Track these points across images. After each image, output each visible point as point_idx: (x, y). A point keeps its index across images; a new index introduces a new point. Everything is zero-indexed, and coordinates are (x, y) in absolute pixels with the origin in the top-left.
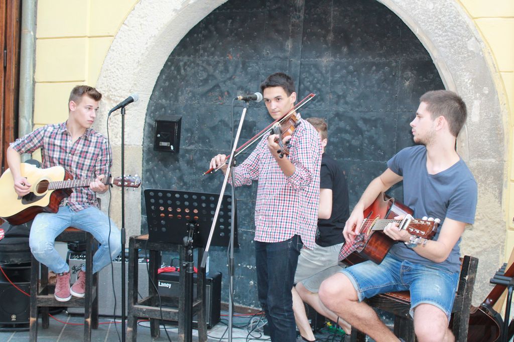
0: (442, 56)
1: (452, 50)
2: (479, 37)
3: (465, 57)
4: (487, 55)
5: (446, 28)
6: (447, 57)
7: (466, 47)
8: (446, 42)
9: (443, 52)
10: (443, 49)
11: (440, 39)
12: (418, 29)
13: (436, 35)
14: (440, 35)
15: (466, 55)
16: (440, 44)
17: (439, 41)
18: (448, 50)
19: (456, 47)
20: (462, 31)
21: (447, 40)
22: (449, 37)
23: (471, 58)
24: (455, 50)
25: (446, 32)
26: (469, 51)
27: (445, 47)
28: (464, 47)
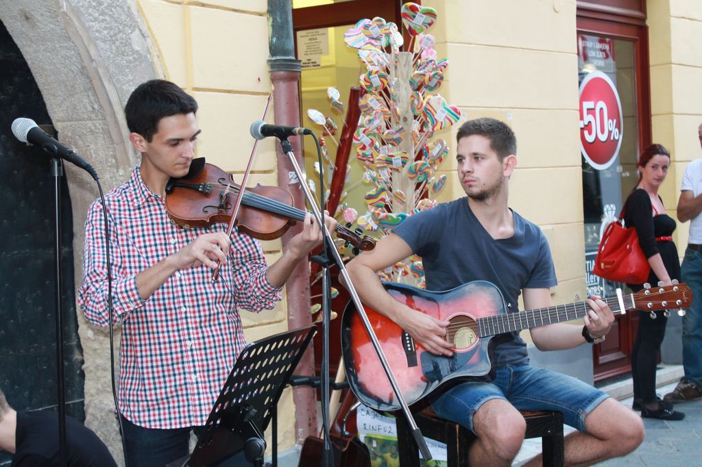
0: (101, 57)
1: (114, 47)
2: (144, 29)
3: (130, 62)
4: (155, 60)
5: (102, 7)
6: (109, 58)
7: (130, 45)
8: (105, 32)
9: (102, 49)
10: (101, 44)
11: (96, 25)
12: (65, 5)
13: (91, 18)
14: (96, 19)
15: (131, 58)
16: (97, 34)
17: (95, 29)
18: (108, 47)
19: (117, 43)
20: (123, 17)
21: (105, 28)
22: (107, 23)
23: (138, 63)
24: (117, 48)
25: (103, 13)
26: (134, 52)
27: (105, 41)
28: (127, 43)
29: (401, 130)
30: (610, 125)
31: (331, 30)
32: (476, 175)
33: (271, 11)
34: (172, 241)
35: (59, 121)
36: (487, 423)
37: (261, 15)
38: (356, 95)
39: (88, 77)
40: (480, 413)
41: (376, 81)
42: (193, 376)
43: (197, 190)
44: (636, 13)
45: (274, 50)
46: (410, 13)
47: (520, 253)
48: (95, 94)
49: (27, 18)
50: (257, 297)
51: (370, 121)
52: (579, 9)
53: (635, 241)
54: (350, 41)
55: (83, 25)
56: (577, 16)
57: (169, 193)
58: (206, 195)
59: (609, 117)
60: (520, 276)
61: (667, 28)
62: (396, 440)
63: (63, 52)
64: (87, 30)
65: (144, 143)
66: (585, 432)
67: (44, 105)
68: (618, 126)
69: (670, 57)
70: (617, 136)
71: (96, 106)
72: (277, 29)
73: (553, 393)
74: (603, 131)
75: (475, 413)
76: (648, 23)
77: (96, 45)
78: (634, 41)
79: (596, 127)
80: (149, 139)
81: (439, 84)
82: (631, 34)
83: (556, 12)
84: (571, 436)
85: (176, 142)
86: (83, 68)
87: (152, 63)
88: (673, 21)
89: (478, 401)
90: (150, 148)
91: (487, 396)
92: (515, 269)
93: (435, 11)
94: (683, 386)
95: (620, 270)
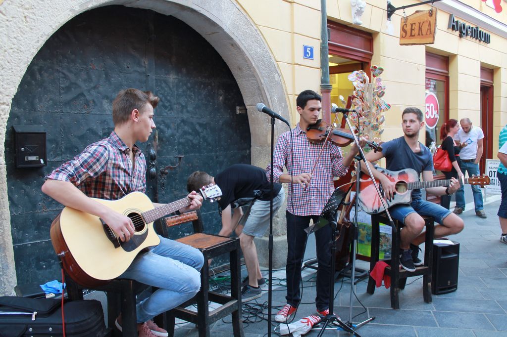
0: (265, 83)
2: (279, 73)
4: (283, 84)
6: (267, 83)
9: (265, 80)
10: (265, 78)
11: (264, 72)
13: (262, 69)
14: (264, 70)
15: (275, 83)
16: (264, 75)
18: (267, 79)
19: (270, 78)
20: (273, 69)
21: (267, 73)
22: (267, 71)
24: (270, 80)
25: (266, 67)
26: (276, 81)
27: (266, 77)
28: (274, 78)
29: (369, 112)
30: (435, 112)
31: (337, 75)
32: (411, 128)
33: (322, 67)
34: (308, 148)
35: (248, 106)
36: (411, 222)
37: (318, 68)
38: (351, 98)
39: (260, 90)
40: (408, 218)
41: (360, 93)
42: (313, 197)
43: (317, 129)
44: (445, 71)
45: (322, 81)
46: (374, 69)
47: (422, 157)
48: (262, 96)
49: (240, 69)
50: (338, 170)
51: (358, 108)
52: (426, 69)
53: (447, 156)
54: (350, 79)
55: (259, 72)
56: (426, 72)
57: (308, 130)
58: (321, 131)
59: (435, 110)
60: (422, 166)
61: (457, 77)
62: (371, 225)
63: (252, 81)
64: (261, 73)
65: (301, 110)
66: (442, 225)
67: (243, 100)
68: (437, 113)
69: (457, 88)
70: (437, 116)
71: (262, 101)
72: (324, 74)
73: (431, 210)
74: (432, 115)
75: (405, 217)
76: (449, 75)
77: (263, 79)
78: (444, 82)
79: (430, 113)
80: (303, 108)
81: (383, 95)
82: (443, 79)
83: (418, 70)
84: (437, 226)
85: (313, 110)
86: (259, 87)
87: (282, 85)
88: (459, 75)
89: (407, 213)
90: (304, 112)
91: (410, 211)
92: (421, 164)
93: (383, 68)
94: (457, 209)
95: (442, 166)
